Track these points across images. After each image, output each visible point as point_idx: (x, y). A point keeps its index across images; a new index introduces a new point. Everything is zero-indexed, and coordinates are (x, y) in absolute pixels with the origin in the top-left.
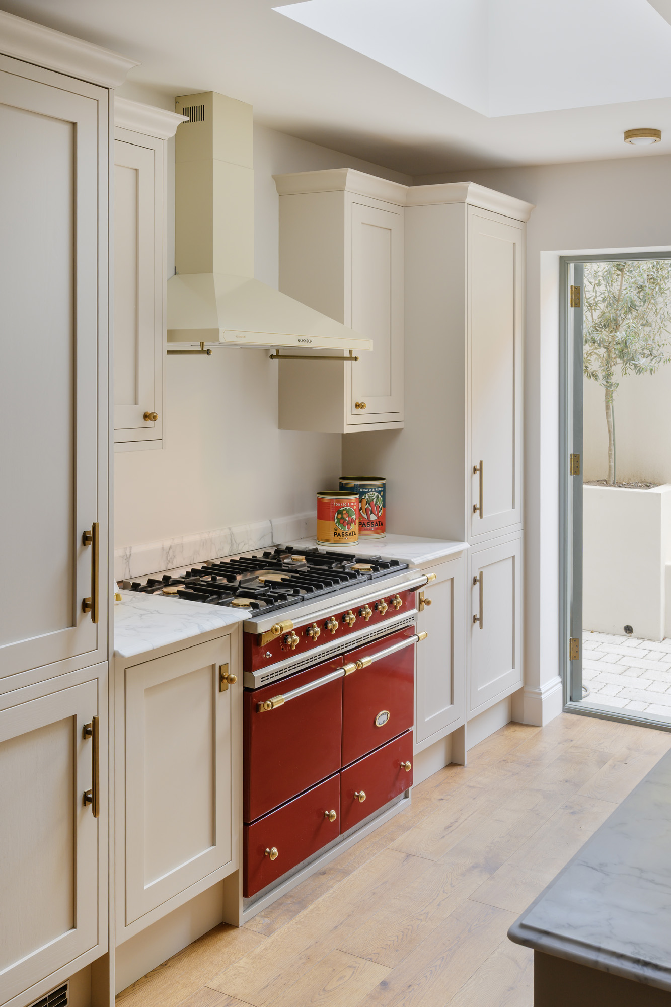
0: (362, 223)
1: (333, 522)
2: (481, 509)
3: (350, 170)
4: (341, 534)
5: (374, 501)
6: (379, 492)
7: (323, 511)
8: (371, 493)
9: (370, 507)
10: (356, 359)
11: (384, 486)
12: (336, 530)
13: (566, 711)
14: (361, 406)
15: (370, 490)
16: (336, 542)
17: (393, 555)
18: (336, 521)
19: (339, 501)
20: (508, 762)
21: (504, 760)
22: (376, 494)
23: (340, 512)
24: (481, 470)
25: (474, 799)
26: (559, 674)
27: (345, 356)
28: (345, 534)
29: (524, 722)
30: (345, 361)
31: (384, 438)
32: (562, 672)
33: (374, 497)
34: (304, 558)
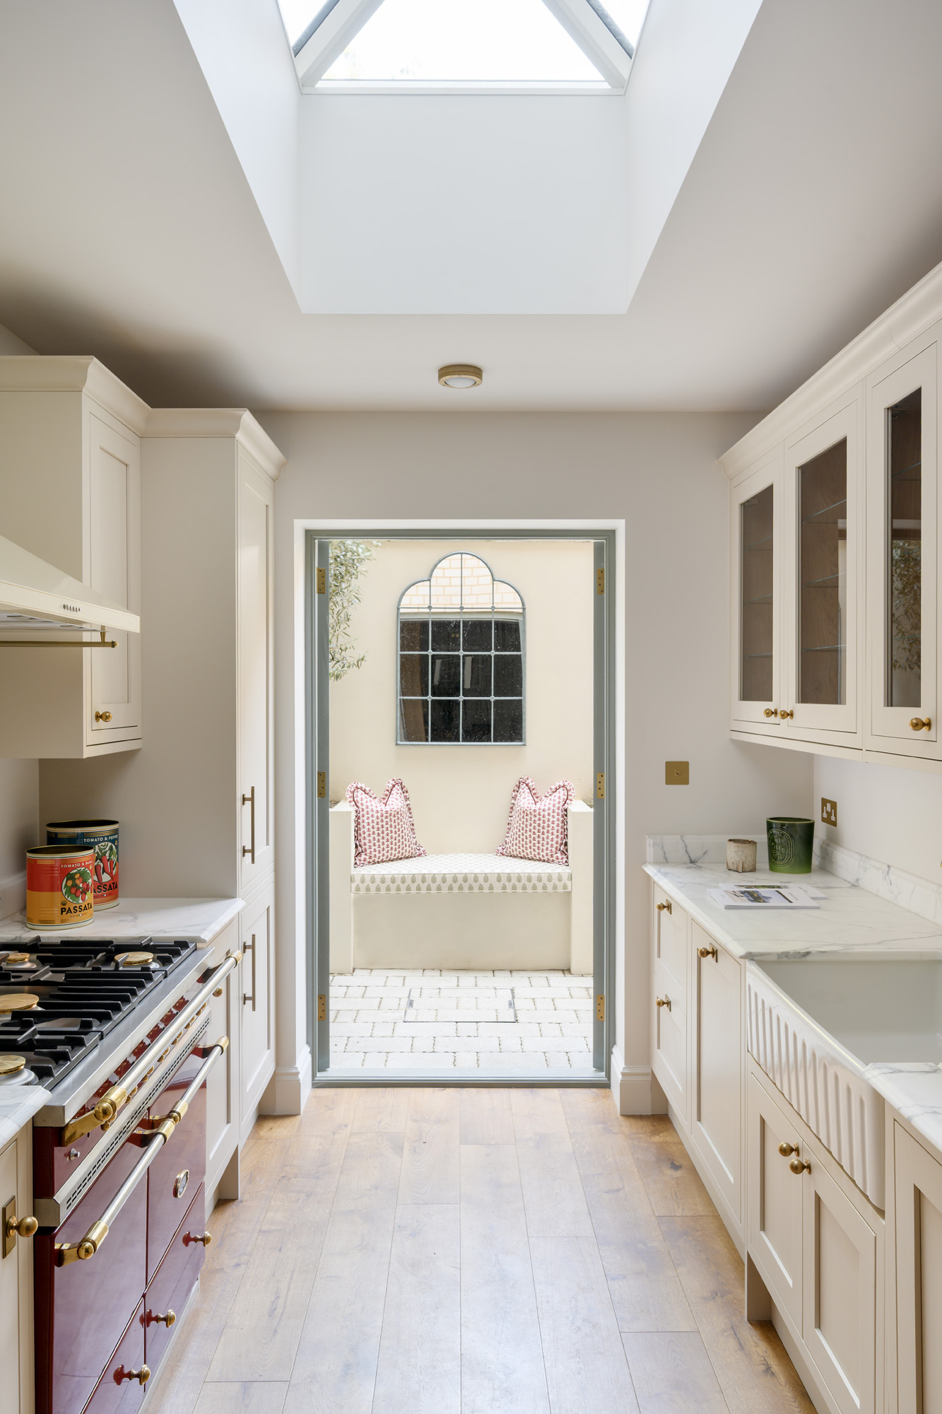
0: (101, 448)
1: (60, 893)
2: (252, 851)
3: (95, 360)
4: (72, 910)
5: (107, 855)
6: (113, 841)
7: (36, 879)
8: (103, 844)
9: (102, 864)
10: (113, 644)
11: (116, 832)
12: (64, 904)
13: (317, 1085)
14: (104, 717)
15: (101, 839)
16: (63, 921)
17: (165, 932)
18: (64, 891)
19: (65, 861)
20: (290, 1179)
21: (283, 1177)
22: (110, 844)
23: (72, 877)
24: (252, 799)
25: (280, 1250)
26: (307, 1043)
27: (84, 641)
28: (78, 909)
29: (277, 1113)
30: (84, 648)
31: (116, 763)
32: (311, 1040)
33: (107, 849)
34: (27, 955)
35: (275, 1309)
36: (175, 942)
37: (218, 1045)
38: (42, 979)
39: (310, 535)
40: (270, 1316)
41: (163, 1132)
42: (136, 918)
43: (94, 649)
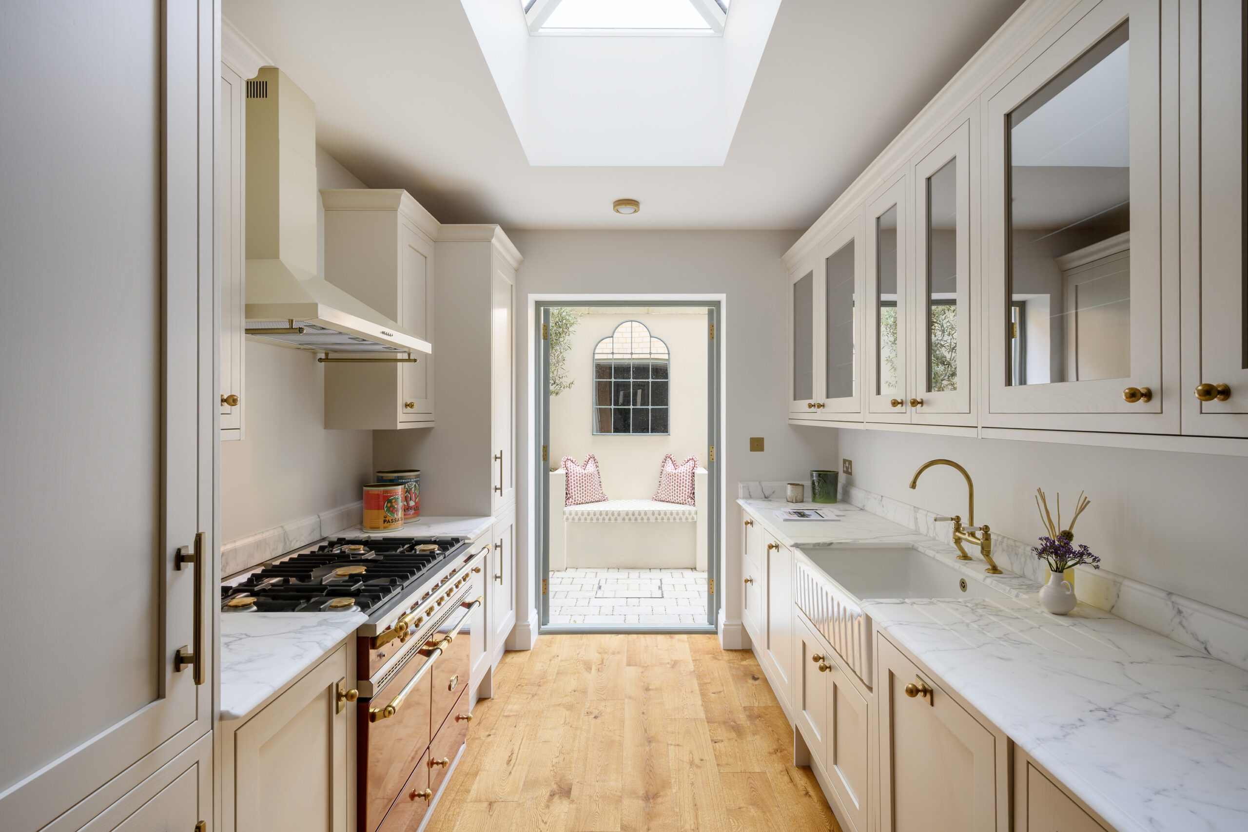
0: (410, 246)
1: (383, 511)
2: (501, 489)
3: (405, 191)
4: (390, 521)
5: (413, 489)
6: (416, 482)
8: (410, 483)
9: (409, 495)
10: (415, 361)
11: (418, 476)
12: (386, 518)
13: (541, 633)
14: (410, 406)
15: (409, 480)
16: (385, 528)
17: (446, 534)
18: (385, 509)
19: (387, 492)
20: (523, 686)
21: (519, 685)
22: (414, 483)
23: (390, 501)
24: (501, 458)
25: (515, 727)
26: (536, 608)
27: (398, 358)
28: (394, 520)
29: (516, 649)
30: (398, 363)
31: (418, 435)
32: (537, 607)
33: (413, 486)
34: (362, 547)
35: (511, 760)
36: (452, 539)
37: (477, 601)
38: (369, 558)
39: (538, 304)
40: (507, 764)
41: (440, 647)
42: (429, 527)
43: (404, 363)
